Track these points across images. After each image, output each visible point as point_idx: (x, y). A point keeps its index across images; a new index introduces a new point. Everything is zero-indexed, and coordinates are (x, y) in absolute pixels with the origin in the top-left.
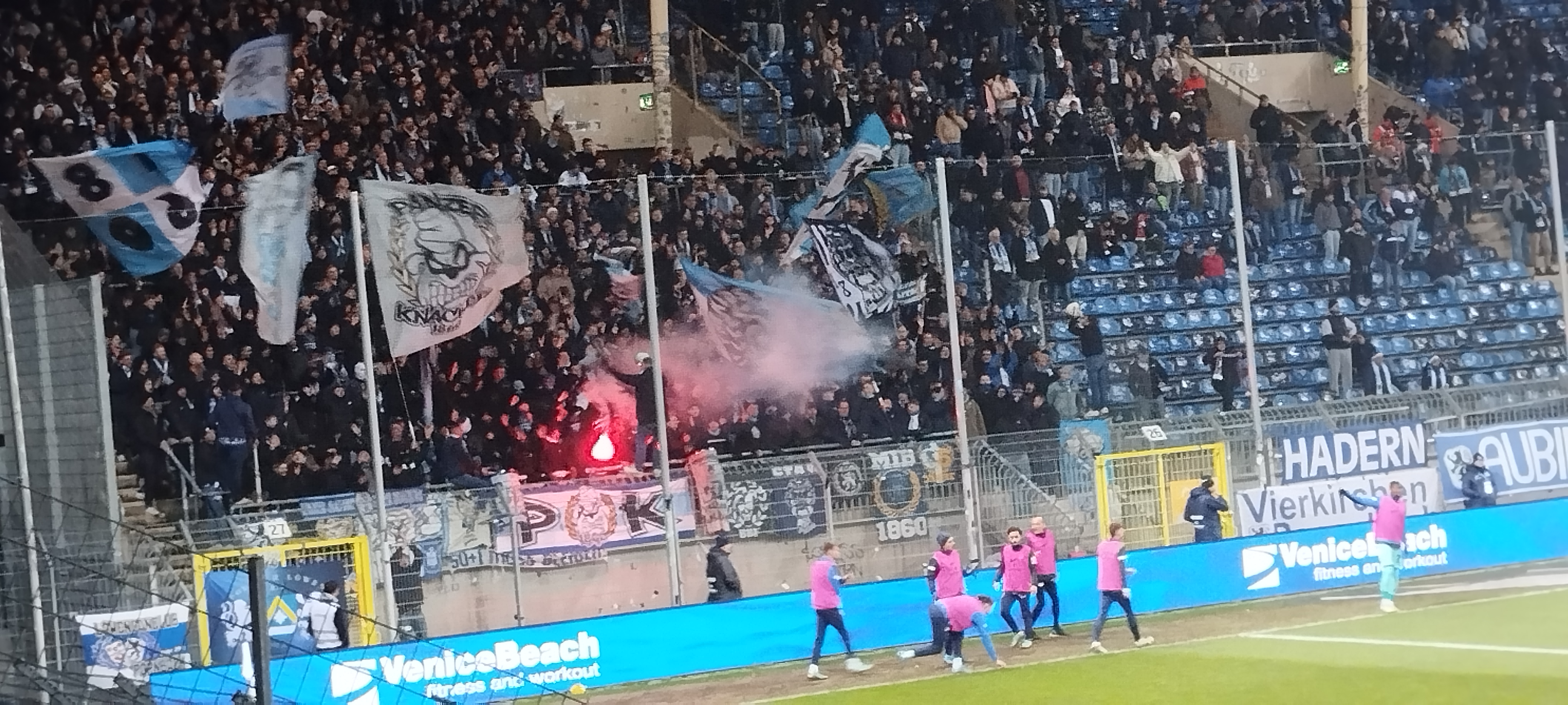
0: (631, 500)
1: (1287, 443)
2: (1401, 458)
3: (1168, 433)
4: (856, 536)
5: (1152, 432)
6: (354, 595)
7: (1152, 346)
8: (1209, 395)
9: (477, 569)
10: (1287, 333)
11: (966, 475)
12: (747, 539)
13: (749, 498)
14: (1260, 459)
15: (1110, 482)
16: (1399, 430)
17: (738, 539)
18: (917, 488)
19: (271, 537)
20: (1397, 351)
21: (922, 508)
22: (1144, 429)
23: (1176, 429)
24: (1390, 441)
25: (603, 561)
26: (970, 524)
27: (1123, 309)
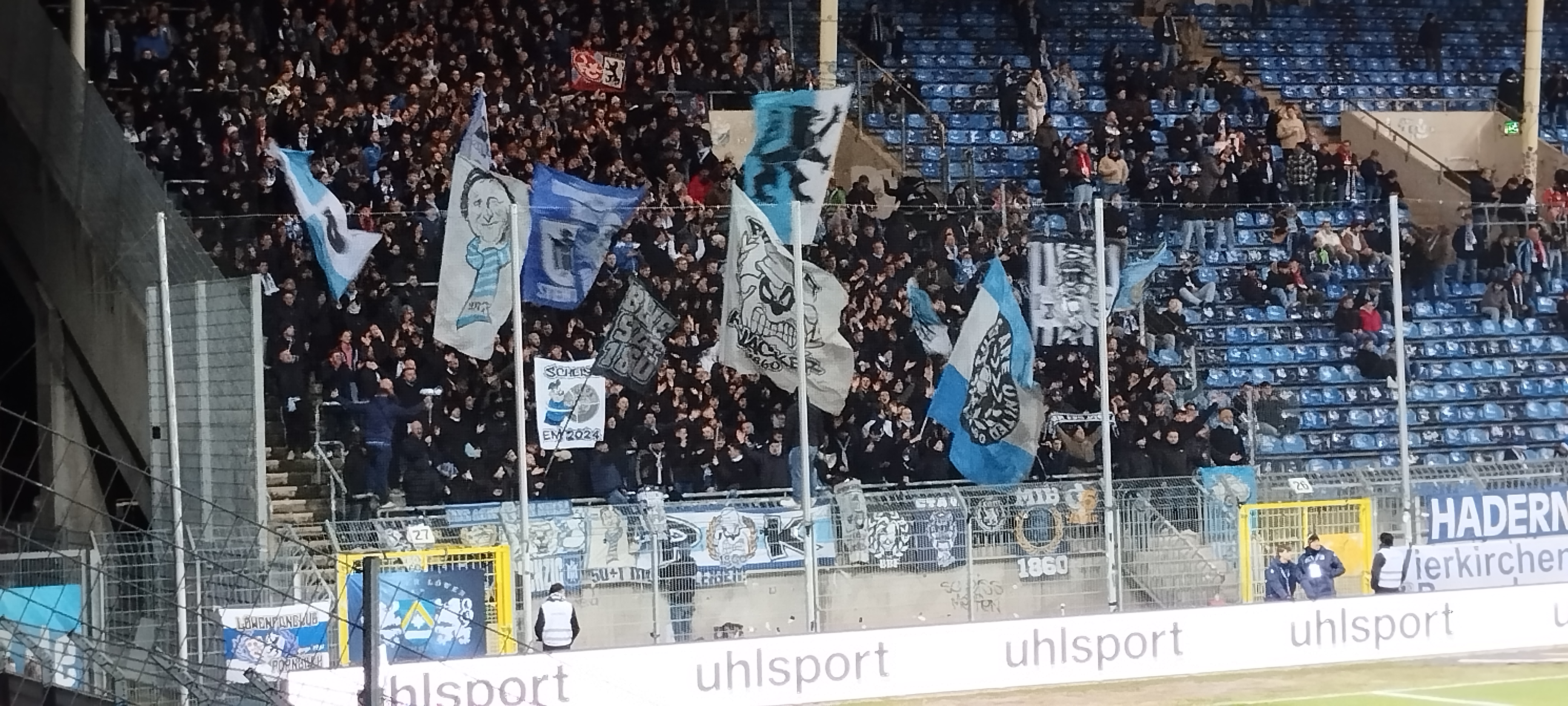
0: (773, 524)
1: (1435, 502)
2: (1550, 525)
3: (1317, 486)
4: (995, 573)
5: (1299, 484)
6: (492, 604)
7: (1304, 397)
8: (1359, 450)
9: (616, 585)
10: (1443, 392)
11: (1109, 516)
12: (886, 570)
13: (891, 529)
14: (1407, 517)
15: (1254, 533)
16: (1549, 496)
17: (877, 569)
18: (1060, 527)
19: (415, 541)
20: (1553, 416)
21: (1064, 548)
22: (1291, 481)
23: (1325, 482)
24: (1539, 505)
25: (743, 585)
26: (1111, 567)
27: (1277, 361)
